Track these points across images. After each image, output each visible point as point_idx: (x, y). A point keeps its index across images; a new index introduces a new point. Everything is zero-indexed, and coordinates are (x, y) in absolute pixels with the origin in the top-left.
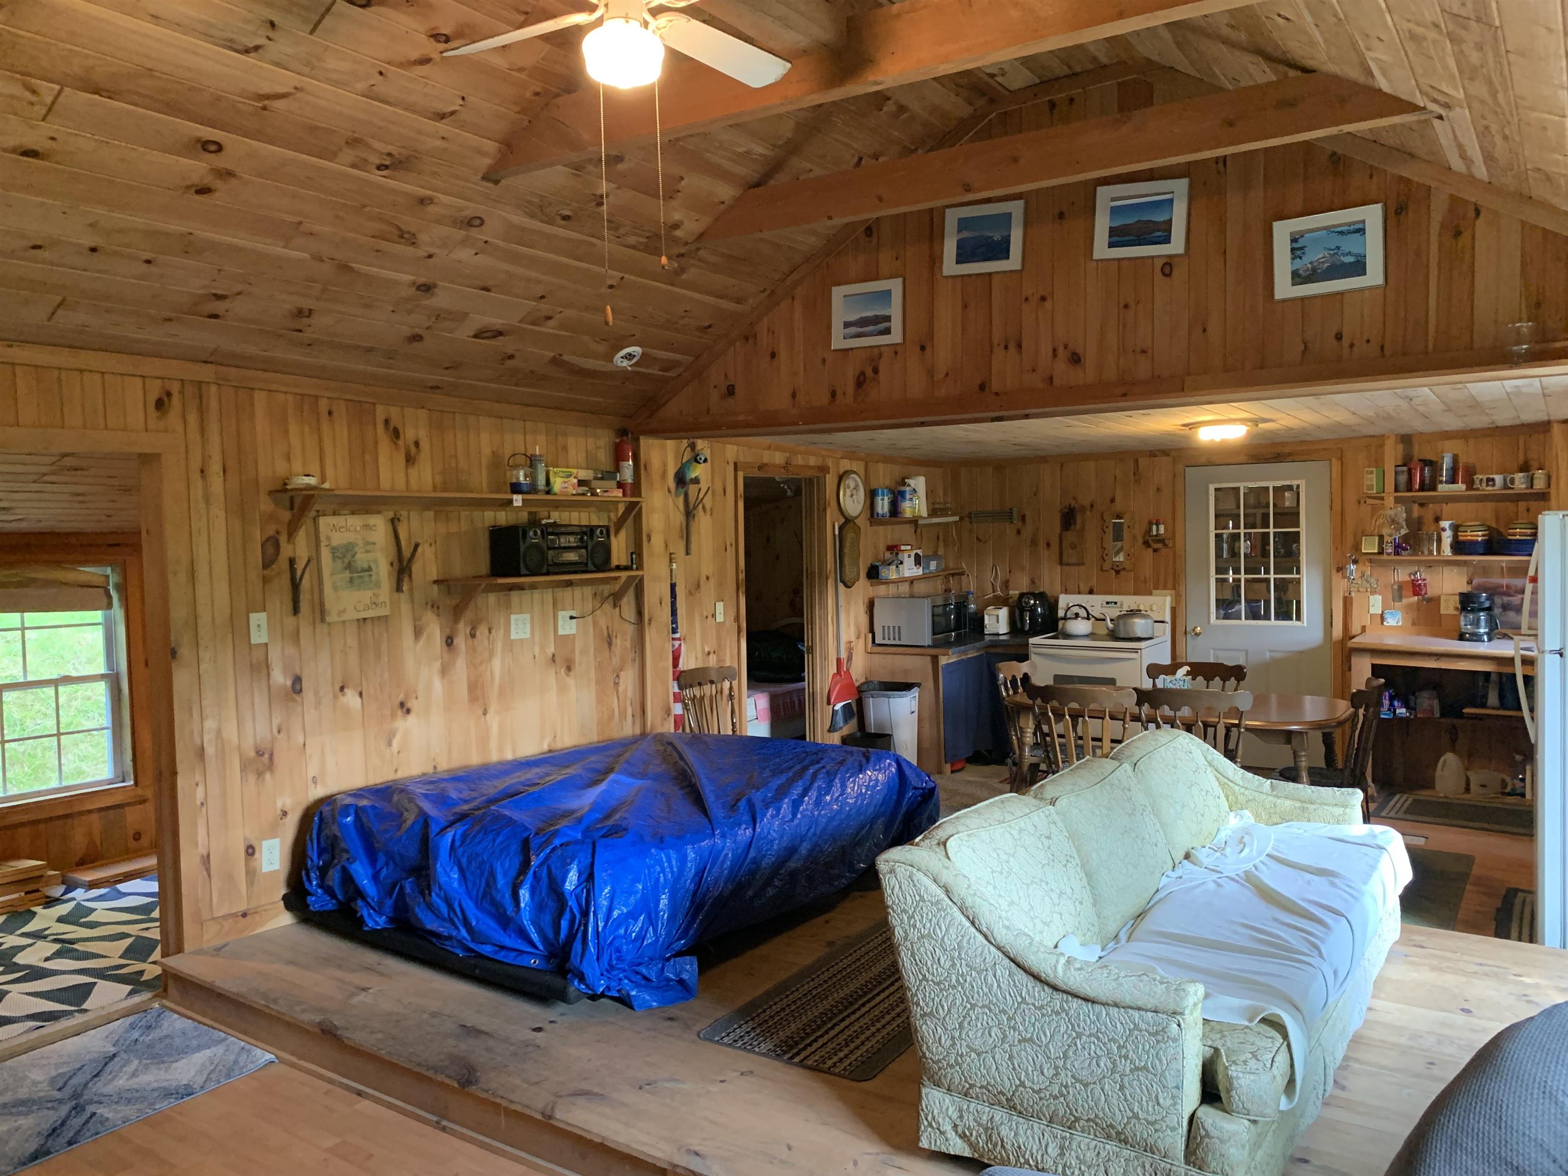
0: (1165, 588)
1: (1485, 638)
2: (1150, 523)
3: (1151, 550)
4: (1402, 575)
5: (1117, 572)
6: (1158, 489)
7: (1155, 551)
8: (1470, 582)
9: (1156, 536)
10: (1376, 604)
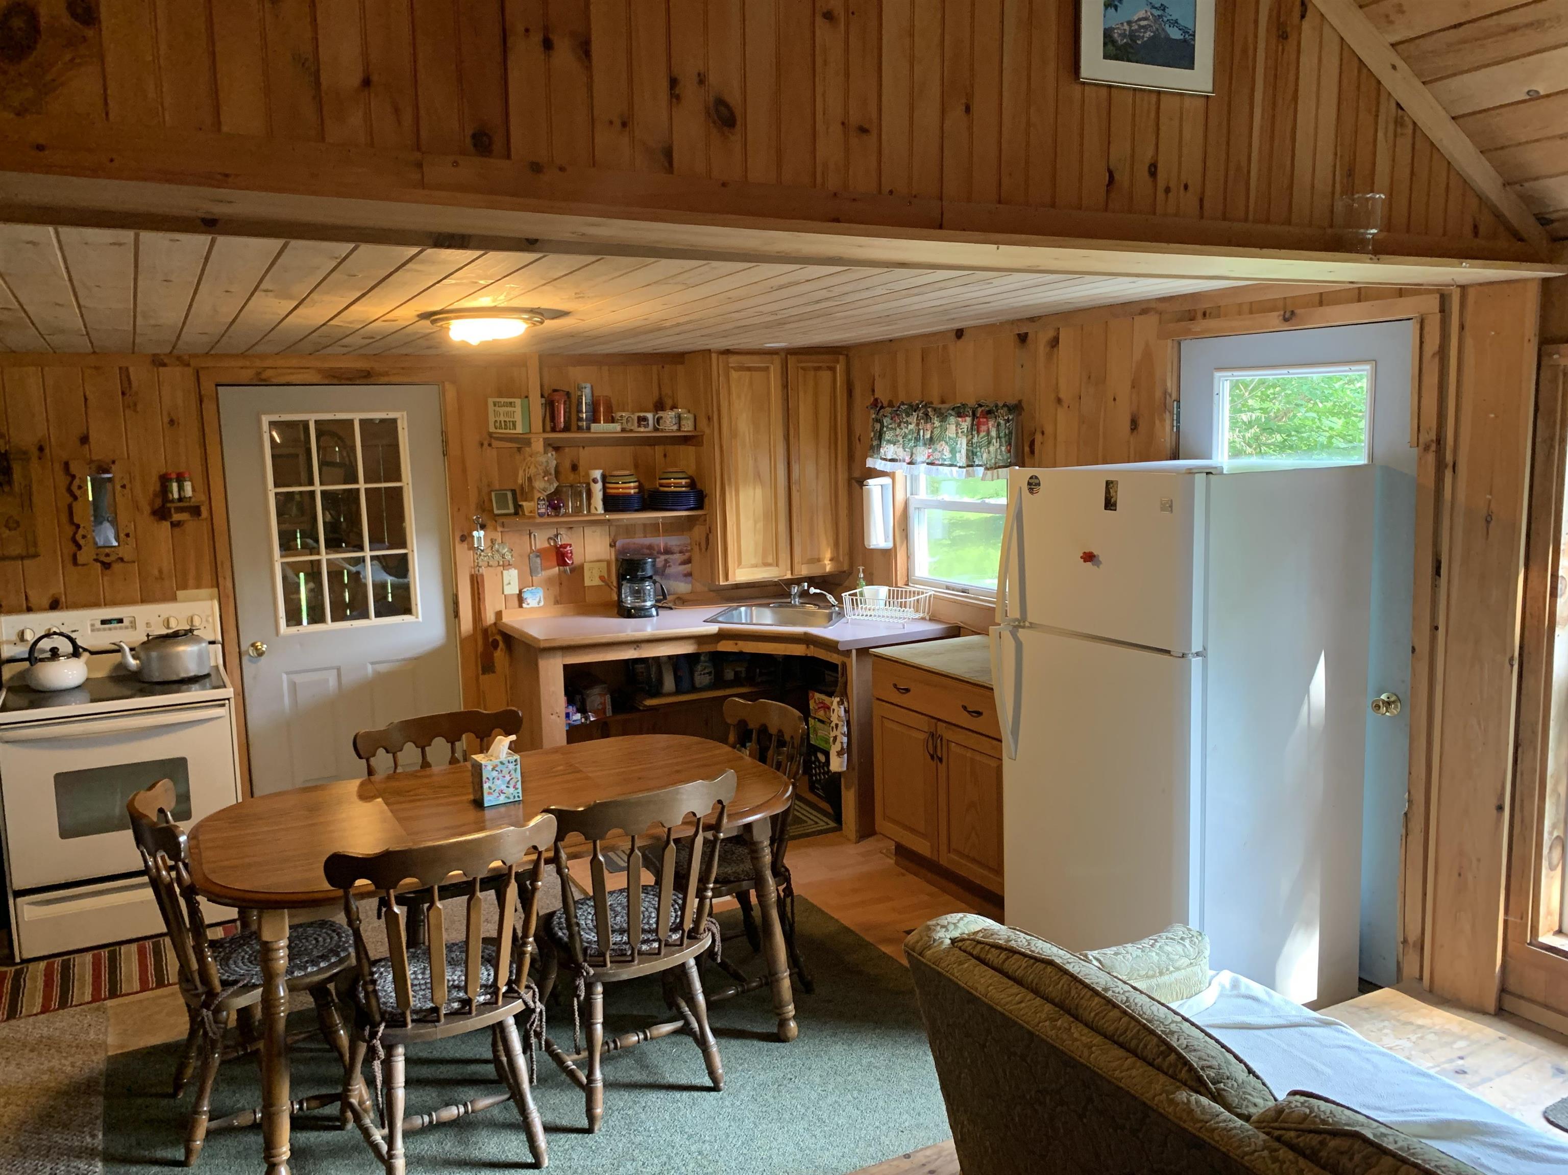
0: (198, 587)
1: (654, 611)
2: (165, 480)
3: (166, 525)
4: (541, 541)
5: (106, 566)
6: (172, 422)
7: (175, 525)
8: (612, 545)
9: (180, 499)
10: (511, 580)
